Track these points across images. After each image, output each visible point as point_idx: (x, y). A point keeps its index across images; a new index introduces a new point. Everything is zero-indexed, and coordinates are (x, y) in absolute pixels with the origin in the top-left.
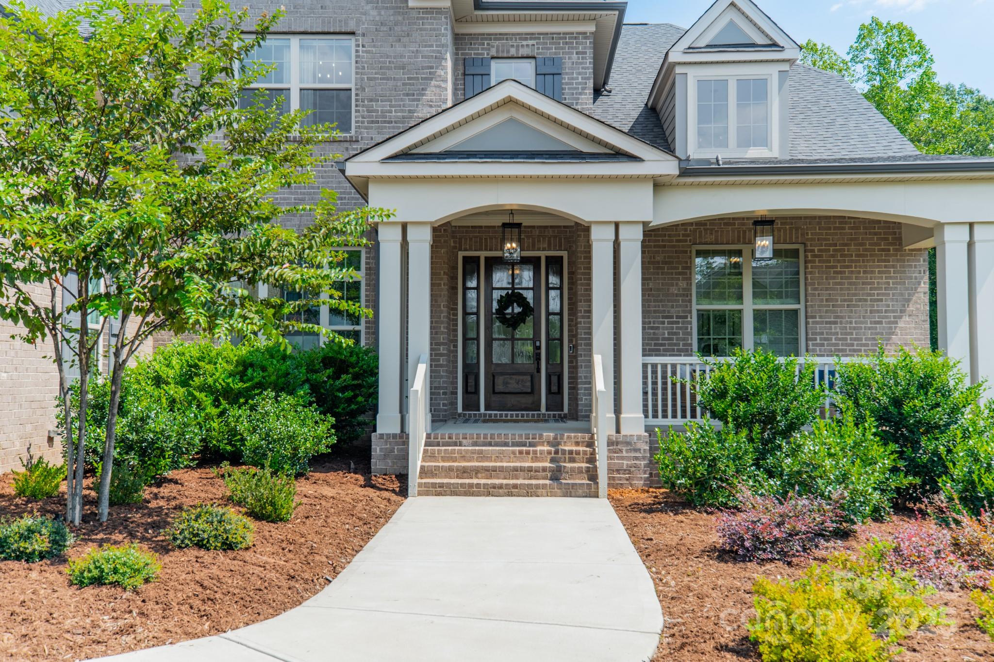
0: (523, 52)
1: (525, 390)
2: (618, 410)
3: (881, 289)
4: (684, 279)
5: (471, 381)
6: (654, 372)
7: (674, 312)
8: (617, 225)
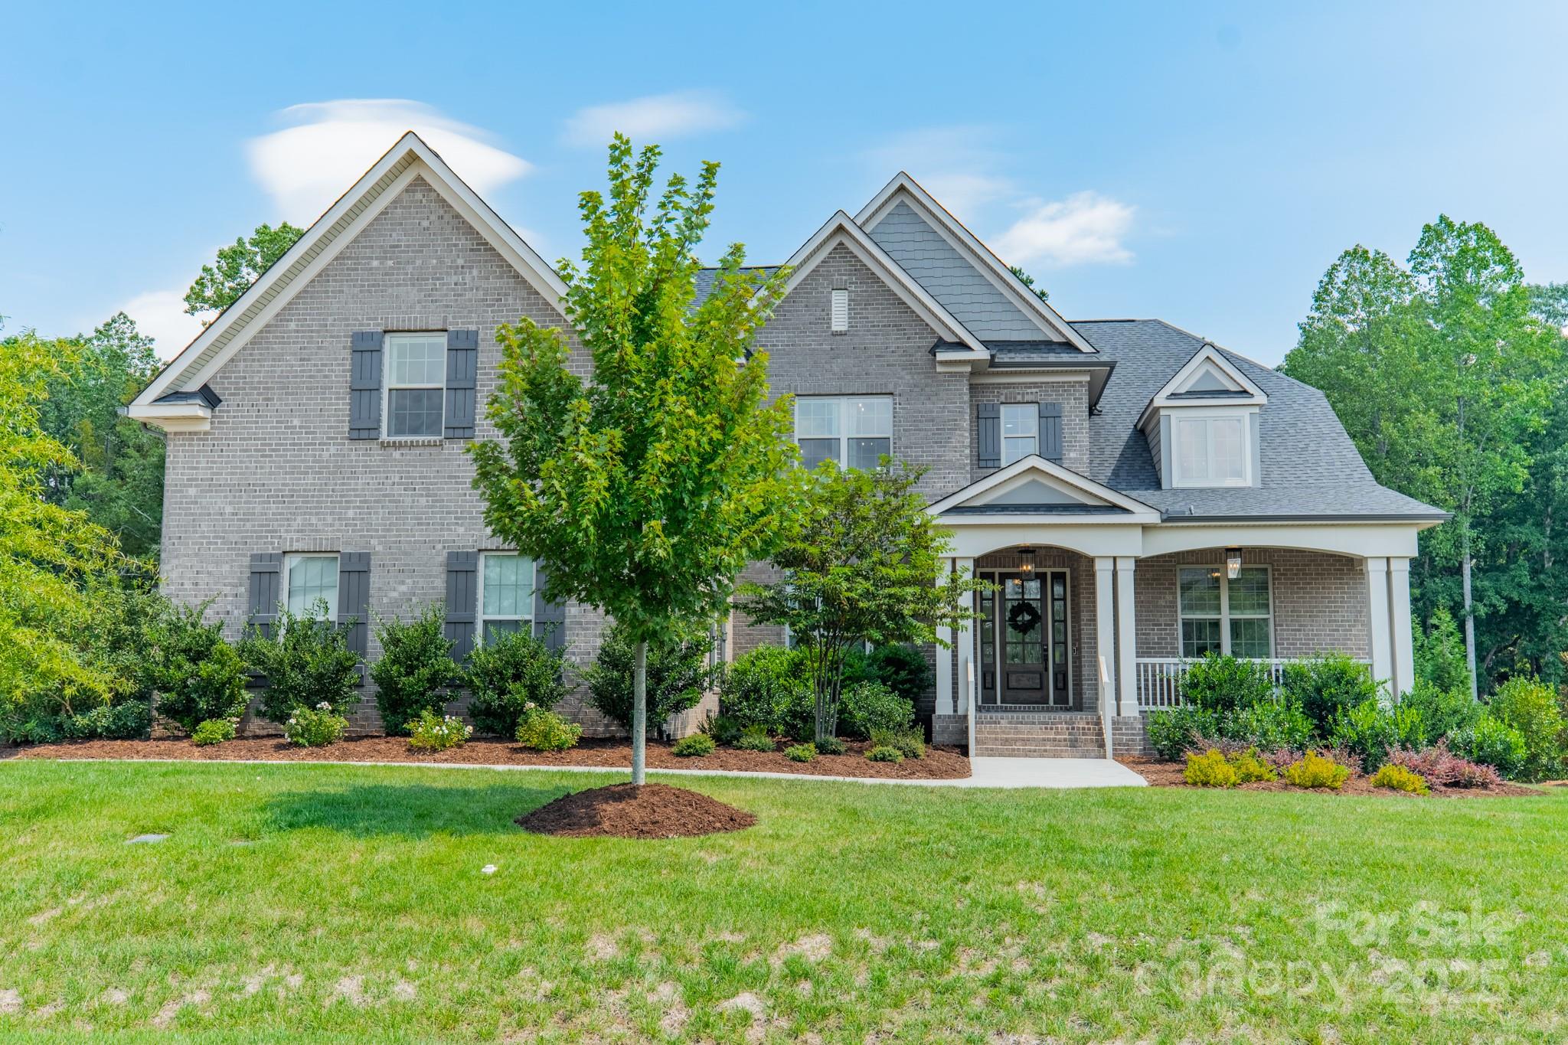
0: (1028, 398)
1: (1035, 686)
2: (1118, 698)
3: (1336, 602)
4: (1170, 593)
5: (989, 678)
6: (1146, 671)
7: (1162, 620)
8: (1115, 558)
